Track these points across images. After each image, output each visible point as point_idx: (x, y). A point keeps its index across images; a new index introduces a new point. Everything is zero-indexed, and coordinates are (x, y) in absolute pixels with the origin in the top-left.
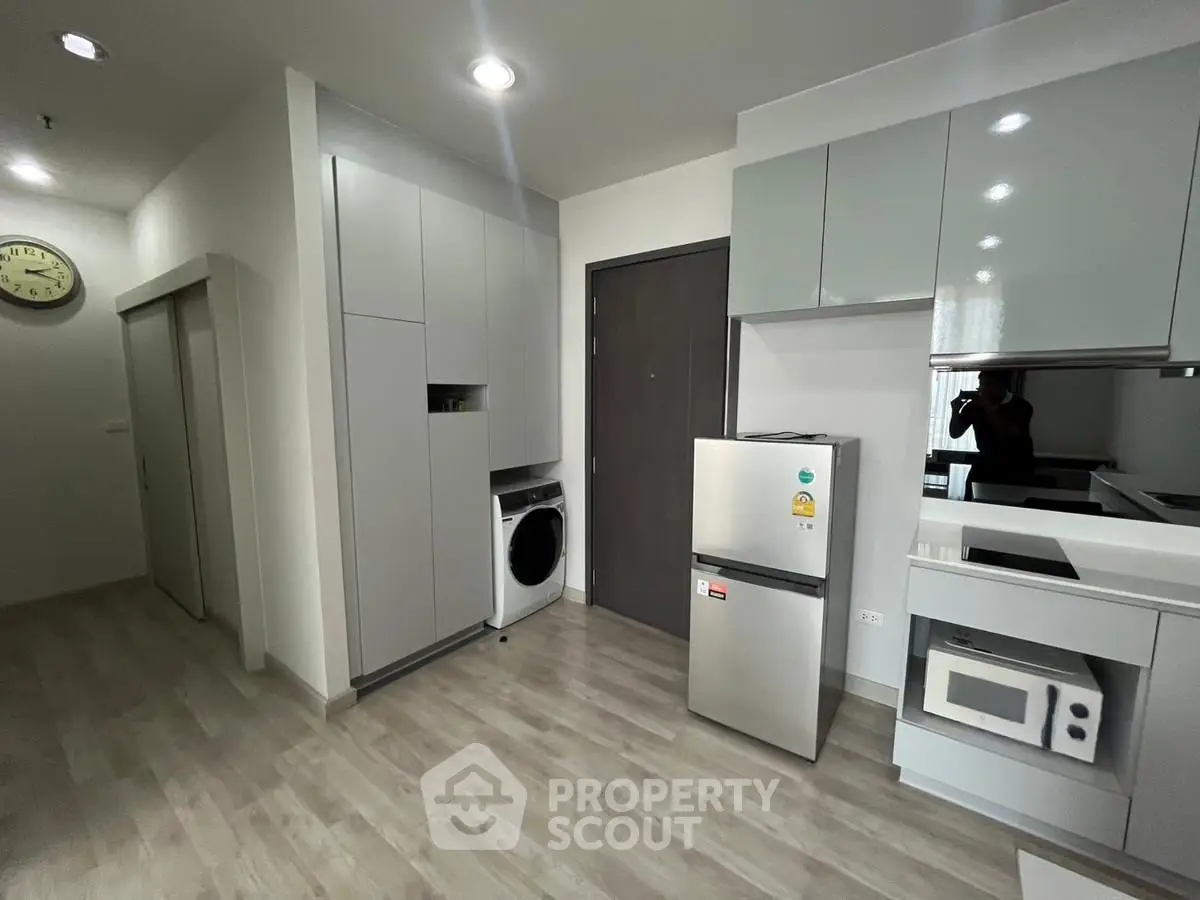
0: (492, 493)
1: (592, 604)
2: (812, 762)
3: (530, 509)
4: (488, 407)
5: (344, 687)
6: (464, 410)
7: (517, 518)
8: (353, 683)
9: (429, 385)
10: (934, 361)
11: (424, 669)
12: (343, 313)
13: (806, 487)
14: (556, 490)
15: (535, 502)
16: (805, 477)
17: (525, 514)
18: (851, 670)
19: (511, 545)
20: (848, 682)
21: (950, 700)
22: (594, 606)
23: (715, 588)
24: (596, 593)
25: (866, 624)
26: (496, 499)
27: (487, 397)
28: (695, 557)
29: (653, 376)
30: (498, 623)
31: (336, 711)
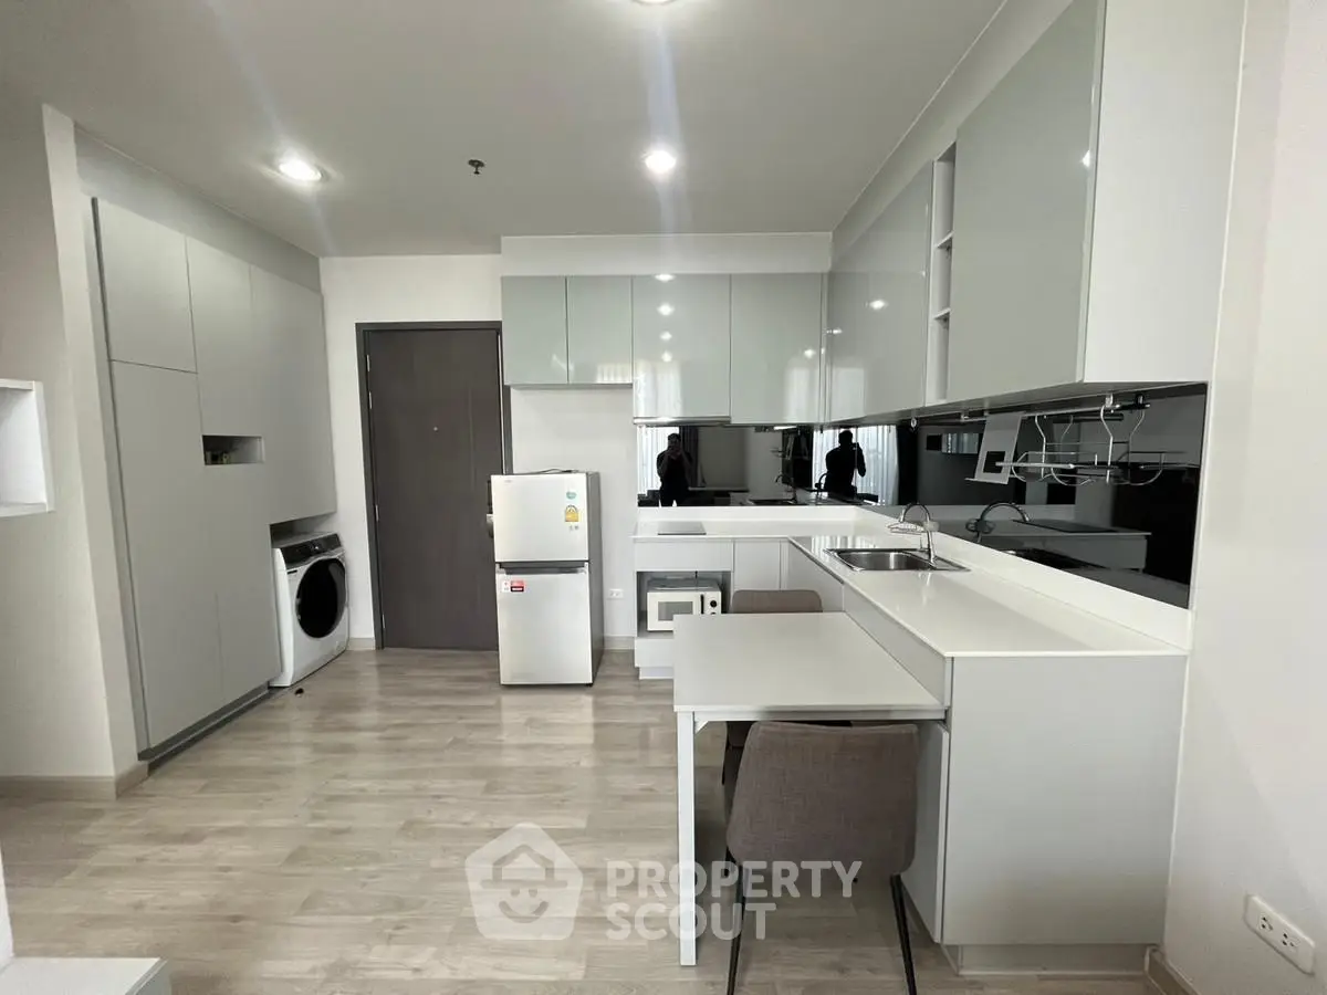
0: (274, 546)
1: (383, 647)
2: (590, 685)
3: (314, 560)
4: (264, 459)
5: (131, 761)
6: (229, 463)
7: (302, 569)
8: (141, 756)
9: (205, 437)
10: (636, 421)
11: (218, 733)
12: (110, 360)
13: (572, 502)
14: (334, 541)
15: (318, 553)
16: (570, 496)
17: (308, 566)
18: (608, 634)
19: (298, 597)
20: (606, 644)
21: (660, 619)
22: (385, 649)
23: (515, 585)
24: (387, 636)
25: (614, 599)
26: (278, 553)
27: (261, 448)
28: (497, 566)
29: (436, 429)
30: (287, 679)
31: (126, 788)
